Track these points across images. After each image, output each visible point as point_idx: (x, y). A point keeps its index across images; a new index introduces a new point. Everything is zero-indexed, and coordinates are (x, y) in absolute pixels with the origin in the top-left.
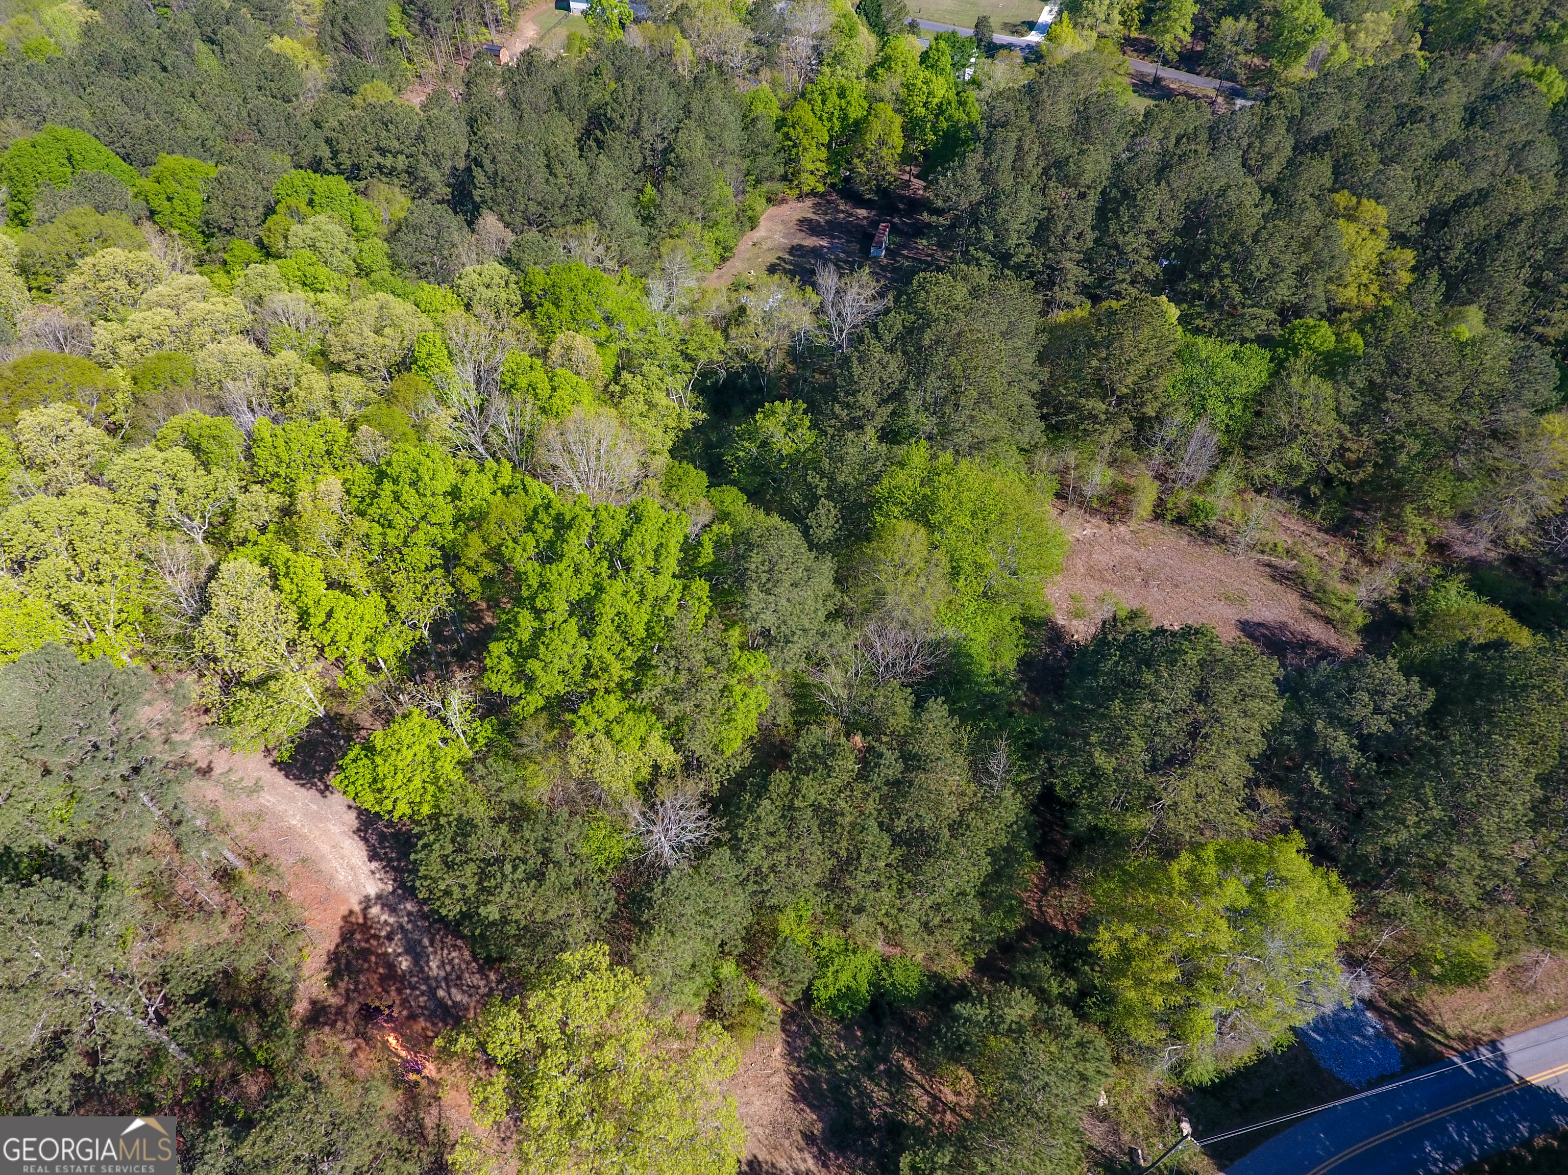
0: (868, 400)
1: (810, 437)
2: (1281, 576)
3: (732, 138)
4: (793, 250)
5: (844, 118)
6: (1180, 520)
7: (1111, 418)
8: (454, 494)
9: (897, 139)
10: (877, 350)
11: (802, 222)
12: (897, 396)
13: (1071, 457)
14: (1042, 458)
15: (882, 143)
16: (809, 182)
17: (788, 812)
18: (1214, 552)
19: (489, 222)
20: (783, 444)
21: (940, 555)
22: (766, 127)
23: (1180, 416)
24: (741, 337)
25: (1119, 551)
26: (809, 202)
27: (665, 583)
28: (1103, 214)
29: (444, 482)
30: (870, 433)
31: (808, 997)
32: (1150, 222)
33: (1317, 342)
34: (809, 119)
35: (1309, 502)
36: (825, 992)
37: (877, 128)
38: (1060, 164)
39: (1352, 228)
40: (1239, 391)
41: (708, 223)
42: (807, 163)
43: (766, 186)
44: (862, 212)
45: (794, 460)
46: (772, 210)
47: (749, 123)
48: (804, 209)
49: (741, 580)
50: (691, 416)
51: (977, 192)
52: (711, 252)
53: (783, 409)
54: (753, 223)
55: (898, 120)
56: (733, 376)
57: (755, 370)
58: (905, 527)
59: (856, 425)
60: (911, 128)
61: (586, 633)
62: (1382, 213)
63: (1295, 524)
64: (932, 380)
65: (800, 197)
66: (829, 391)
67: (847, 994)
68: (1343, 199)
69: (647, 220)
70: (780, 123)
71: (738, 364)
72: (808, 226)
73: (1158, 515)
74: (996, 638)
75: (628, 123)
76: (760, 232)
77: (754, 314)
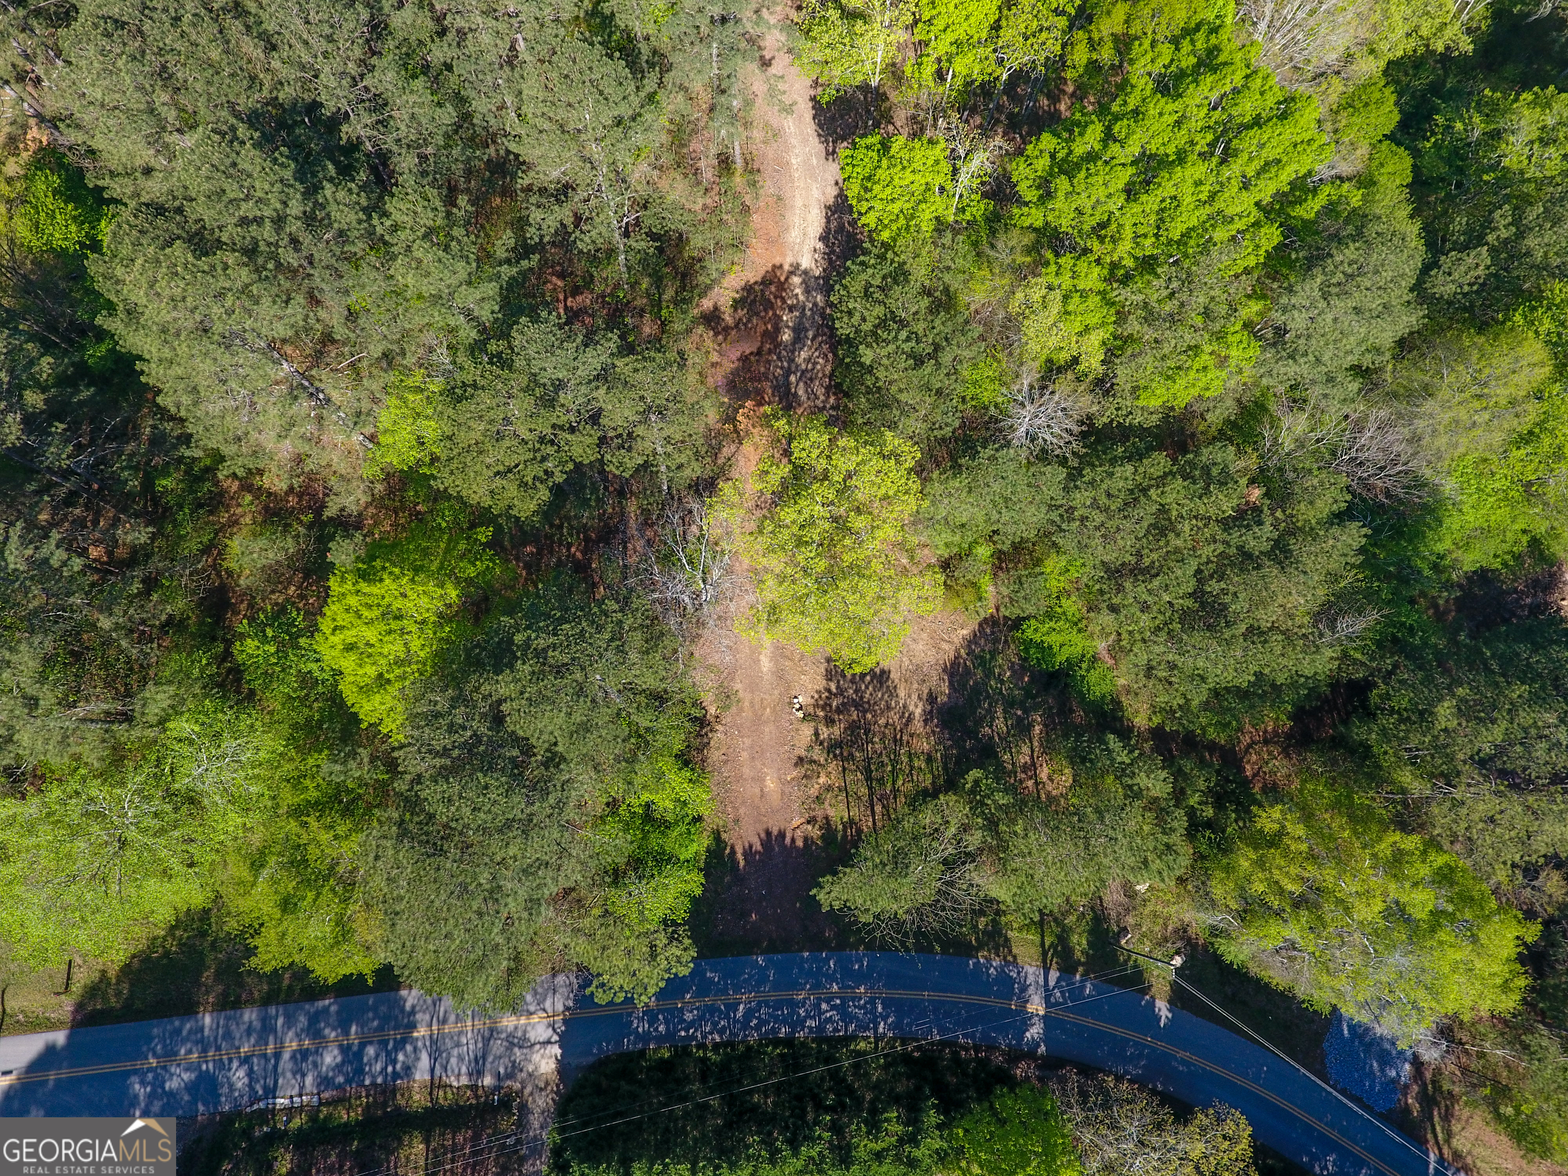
1: (1554, 167)
17: (1139, 492)
20: (1515, 151)
21: (1533, 409)
27: (1243, 204)
36: (1032, 632)
45: (1505, 180)
58: (1534, 351)
61: (1131, 192)
67: (1045, 650)
74: (1486, 531)
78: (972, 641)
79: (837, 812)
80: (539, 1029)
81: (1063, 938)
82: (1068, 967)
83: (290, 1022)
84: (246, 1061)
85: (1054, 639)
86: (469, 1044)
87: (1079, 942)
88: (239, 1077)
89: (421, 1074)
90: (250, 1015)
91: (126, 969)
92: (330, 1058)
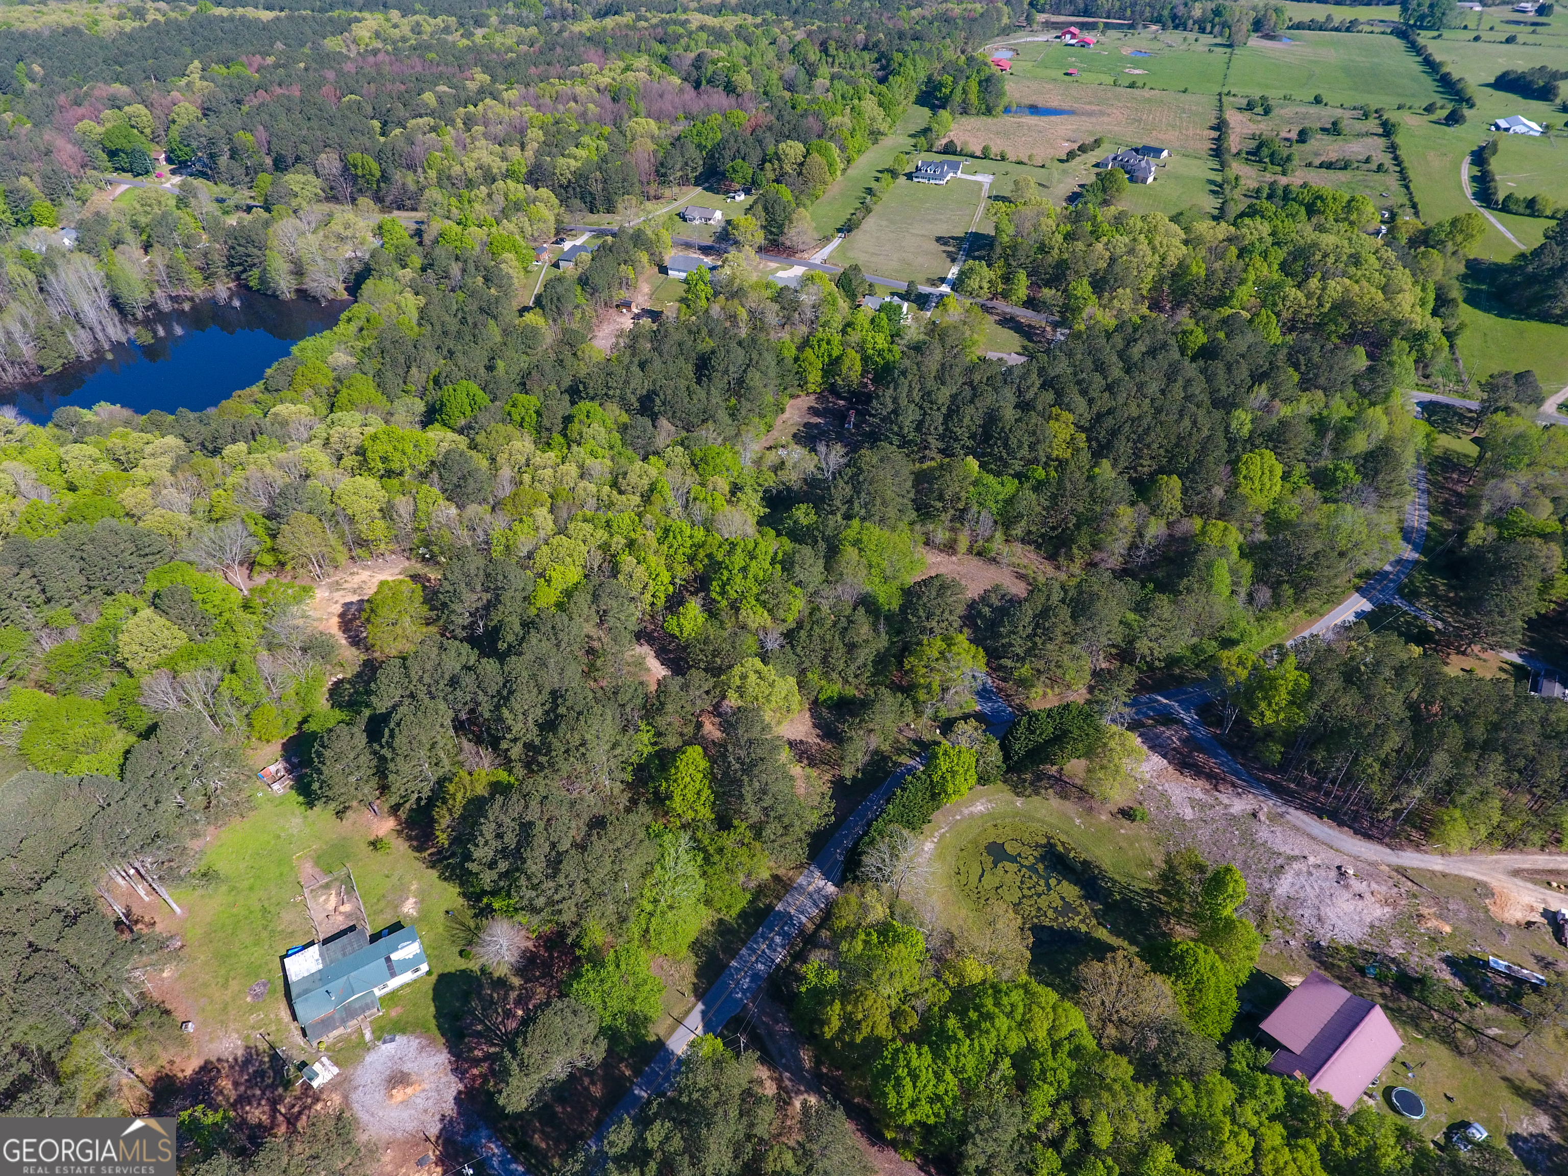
0: (838, 503)
1: (815, 518)
2: (1021, 577)
3: (773, 371)
4: (806, 425)
5: (830, 356)
6: (979, 554)
7: (945, 509)
8: (691, 537)
9: (858, 367)
10: (841, 483)
11: (810, 408)
12: (850, 502)
13: (931, 527)
14: (918, 527)
15: (850, 369)
16: (812, 387)
17: (810, 636)
18: (993, 567)
19: (663, 422)
20: (804, 521)
21: (864, 560)
22: (789, 361)
23: (975, 508)
24: (783, 475)
25: (951, 567)
26: (812, 397)
27: (767, 565)
28: (947, 417)
29: (688, 533)
30: (839, 517)
31: (817, 699)
32: (967, 421)
33: (1036, 475)
34: (812, 358)
35: (1038, 547)
36: (822, 697)
37: (847, 363)
38: (929, 393)
39: (1057, 425)
40: (1000, 497)
41: (762, 416)
42: (811, 378)
43: (788, 392)
44: (842, 402)
45: (808, 527)
46: (792, 401)
47: (780, 361)
48: (811, 401)
49: (792, 564)
50: (763, 511)
51: (891, 407)
52: (763, 428)
53: (803, 507)
54: (783, 411)
55: (858, 357)
56: (779, 492)
57: (789, 489)
58: (850, 549)
59: (833, 513)
60: (865, 359)
61: (745, 578)
62: (1071, 417)
63: (1033, 556)
64: (863, 495)
65: (808, 394)
66: (822, 499)
67: (830, 698)
68: (1055, 410)
69: (732, 415)
70: (796, 359)
71: (781, 487)
72: (813, 411)
73: (970, 550)
74: (890, 597)
75: (721, 368)
76: (786, 415)
77: (789, 465)
78: (812, 716)
79: (828, 777)
80: (821, 883)
81: (910, 750)
82: (919, 755)
83: (757, 943)
84: (757, 961)
85: (829, 693)
86: (809, 903)
87: (915, 748)
88: (760, 966)
89: (804, 919)
90: (744, 951)
91: (697, 975)
92: (778, 939)
